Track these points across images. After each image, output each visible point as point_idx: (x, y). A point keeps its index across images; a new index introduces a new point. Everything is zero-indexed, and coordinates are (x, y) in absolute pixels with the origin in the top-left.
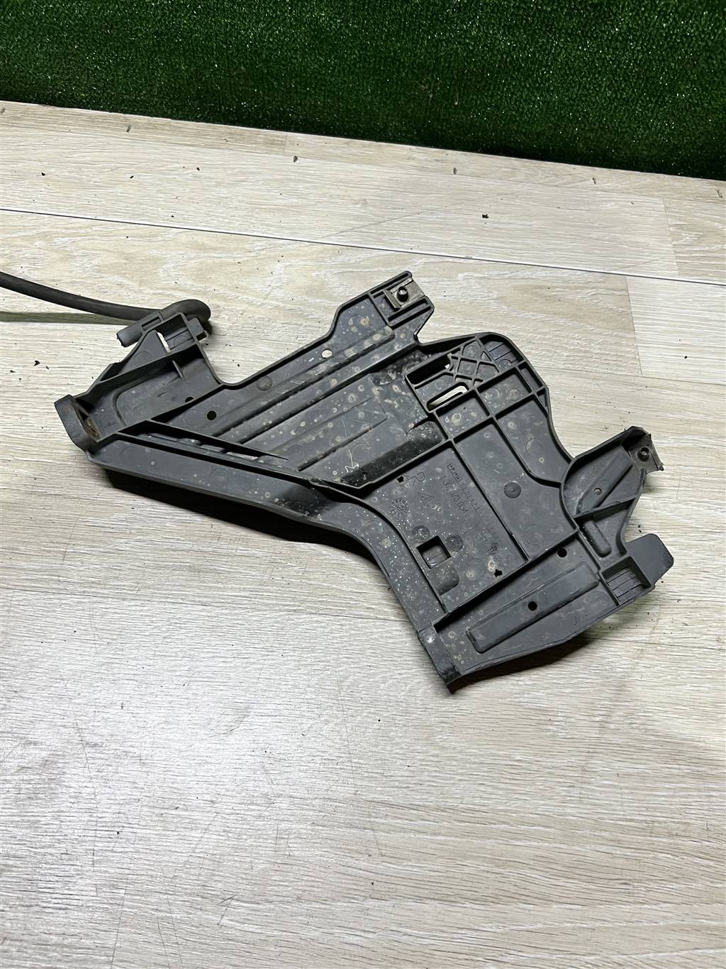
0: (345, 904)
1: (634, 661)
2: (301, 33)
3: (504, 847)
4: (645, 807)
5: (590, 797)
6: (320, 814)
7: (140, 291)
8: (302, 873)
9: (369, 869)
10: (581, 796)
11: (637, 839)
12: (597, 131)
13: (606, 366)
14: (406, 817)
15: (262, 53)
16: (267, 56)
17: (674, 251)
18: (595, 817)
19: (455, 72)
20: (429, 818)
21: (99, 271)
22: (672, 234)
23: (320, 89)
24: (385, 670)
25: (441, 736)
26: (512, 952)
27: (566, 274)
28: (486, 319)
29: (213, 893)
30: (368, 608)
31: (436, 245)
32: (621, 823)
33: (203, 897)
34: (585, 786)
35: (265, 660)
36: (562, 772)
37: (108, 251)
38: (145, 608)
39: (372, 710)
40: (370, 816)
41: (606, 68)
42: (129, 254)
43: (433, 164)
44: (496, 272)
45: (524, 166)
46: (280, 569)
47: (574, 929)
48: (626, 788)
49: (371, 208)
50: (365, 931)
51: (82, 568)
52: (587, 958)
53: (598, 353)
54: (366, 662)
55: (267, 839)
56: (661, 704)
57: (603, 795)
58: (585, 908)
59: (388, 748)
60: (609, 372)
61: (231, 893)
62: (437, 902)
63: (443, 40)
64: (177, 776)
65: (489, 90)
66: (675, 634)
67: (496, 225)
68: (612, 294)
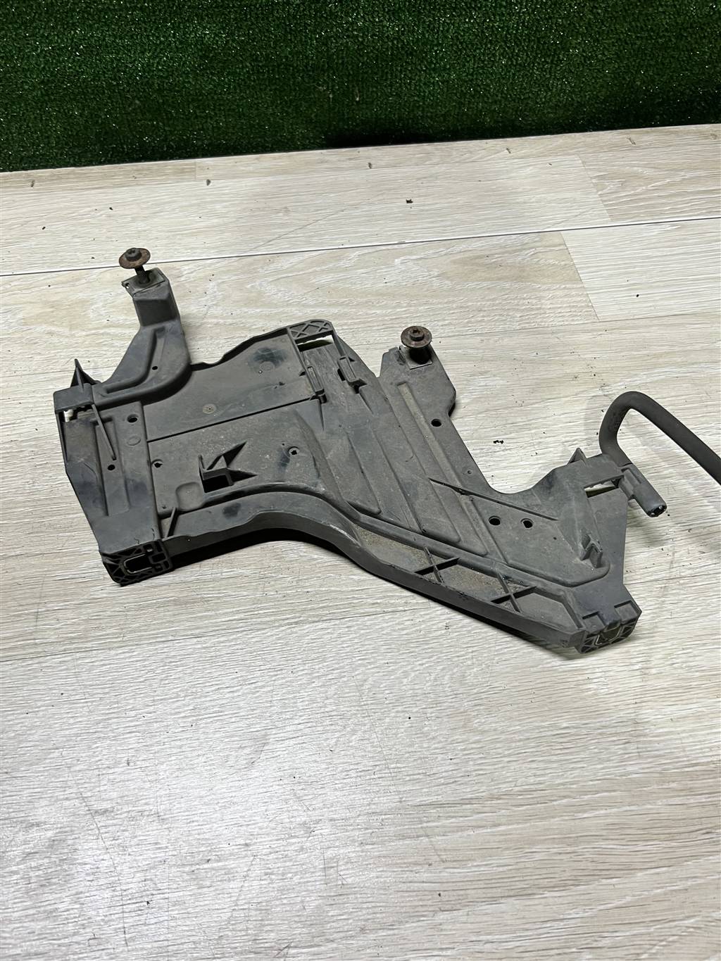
0: (414, 925)
1: (661, 599)
2: (189, 56)
3: (572, 823)
4: (708, 748)
5: (649, 749)
6: (367, 831)
7: (73, 336)
8: (360, 900)
9: (432, 879)
10: (639, 750)
11: (709, 782)
12: (500, 101)
13: (560, 319)
14: (460, 814)
15: (153, 83)
16: (159, 85)
17: (601, 200)
18: (659, 769)
19: (350, 67)
20: (486, 809)
21: (25, 324)
22: (596, 185)
23: (220, 110)
24: (405, 664)
25: (478, 720)
26: (606, 934)
27: (502, 240)
28: (432, 297)
29: (266, 945)
30: (373, 604)
31: (366, 236)
32: (687, 769)
33: (255, 953)
34: (642, 739)
35: (274, 681)
36: (613, 730)
37: (31, 303)
38: (135, 653)
39: (400, 709)
40: (421, 822)
41: (496, 36)
42: (54, 302)
43: (348, 162)
44: (431, 252)
45: (437, 149)
46: (272, 583)
47: (665, 894)
48: (684, 731)
49: (293, 214)
50: (442, 949)
51: (58, 626)
52: (687, 922)
53: (550, 308)
54: (382, 659)
55: (313, 872)
56: (697, 638)
57: (661, 745)
58: (671, 869)
59: (425, 745)
60: (566, 323)
61: (286, 941)
62: (514, 898)
63: (332, 37)
64: (202, 825)
65: (386, 80)
66: (695, 564)
67: (422, 208)
68: (551, 251)
